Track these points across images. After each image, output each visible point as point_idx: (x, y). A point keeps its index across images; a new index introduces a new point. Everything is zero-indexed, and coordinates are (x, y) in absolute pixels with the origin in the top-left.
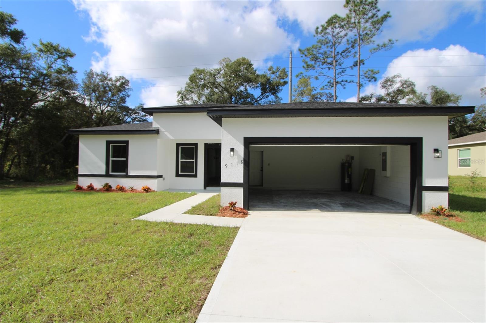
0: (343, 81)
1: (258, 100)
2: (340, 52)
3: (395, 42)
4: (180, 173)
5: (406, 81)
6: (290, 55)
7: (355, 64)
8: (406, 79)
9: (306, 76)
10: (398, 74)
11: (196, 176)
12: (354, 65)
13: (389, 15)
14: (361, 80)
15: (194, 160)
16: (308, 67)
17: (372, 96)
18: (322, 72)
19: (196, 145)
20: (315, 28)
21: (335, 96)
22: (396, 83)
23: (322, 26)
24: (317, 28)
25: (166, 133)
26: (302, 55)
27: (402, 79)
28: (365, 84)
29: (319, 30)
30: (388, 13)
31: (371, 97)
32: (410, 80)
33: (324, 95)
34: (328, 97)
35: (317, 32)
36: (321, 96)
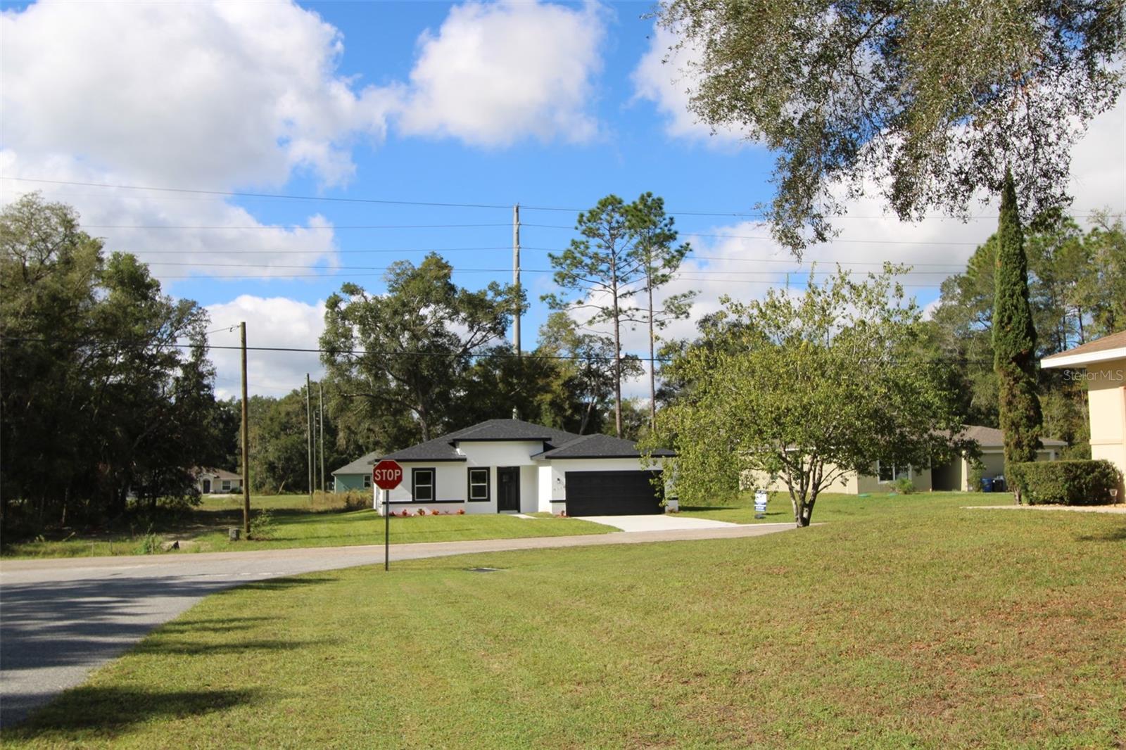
0: (630, 309)
4: (472, 498)
11: (488, 500)
15: (486, 484)
19: (488, 469)
21: (616, 344)
24: (582, 216)
25: (472, 460)
33: (596, 341)
34: (603, 343)
35: (580, 222)
36: (591, 341)
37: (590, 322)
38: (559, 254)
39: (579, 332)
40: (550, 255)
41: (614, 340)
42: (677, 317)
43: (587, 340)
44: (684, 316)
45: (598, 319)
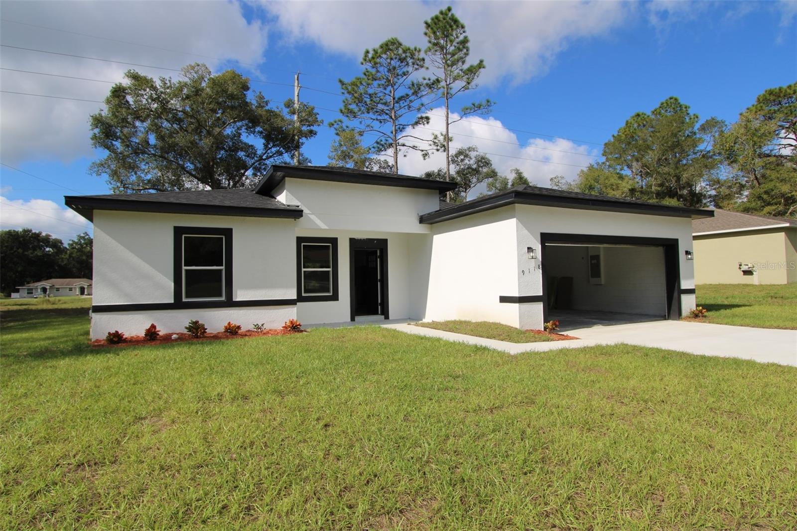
1: (264, 157)
5: (483, 158)
6: (296, 81)
8: (482, 154)
9: (347, 127)
10: (474, 147)
11: (335, 297)
13: (483, 64)
15: (330, 269)
16: (350, 113)
18: (372, 125)
19: (334, 241)
20: (364, 51)
23: (374, 50)
24: (367, 52)
25: (313, 217)
26: (343, 91)
27: (478, 153)
29: (370, 56)
30: (482, 61)
32: (487, 156)
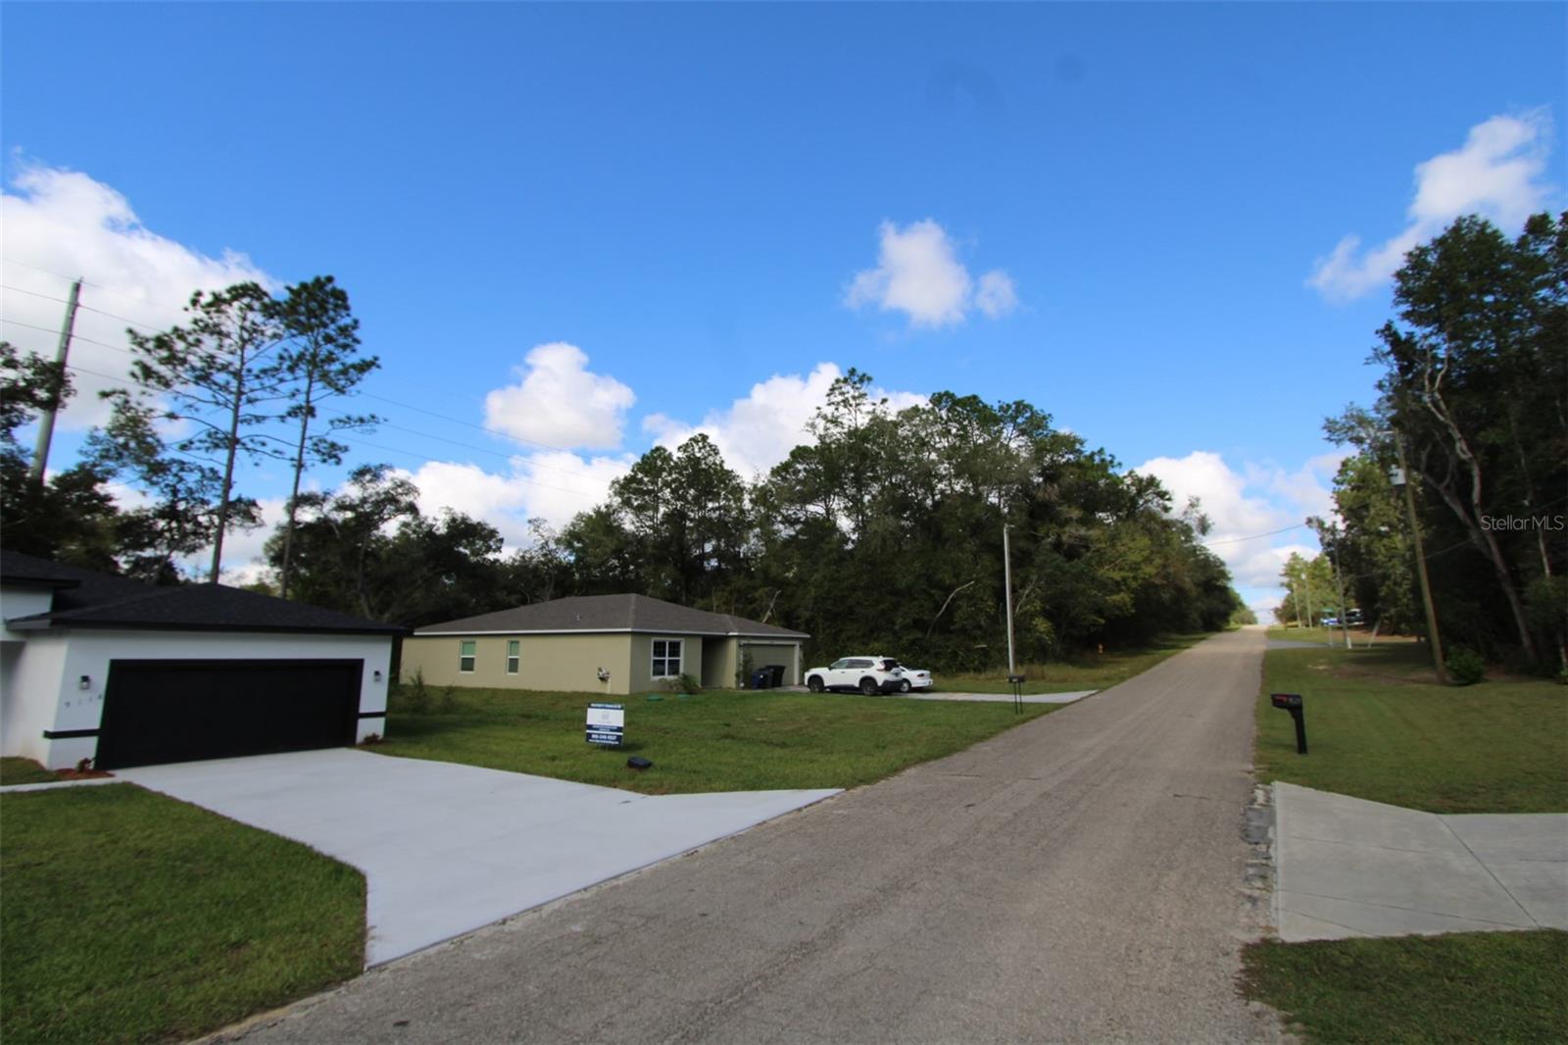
0: (253, 441)
2: (256, 371)
3: (381, 421)
5: (404, 483)
7: (293, 412)
12: (289, 414)
13: (378, 362)
14: (305, 456)
17: (328, 496)
21: (225, 478)
22: (384, 479)
24: (199, 294)
28: (313, 465)
30: (376, 359)
31: (324, 500)
33: (191, 470)
34: (203, 476)
35: (195, 302)
36: (182, 470)
37: (184, 447)
38: (149, 332)
39: (164, 456)
40: (130, 331)
41: (223, 473)
42: (324, 461)
43: (175, 469)
44: (333, 460)
45: (198, 444)
